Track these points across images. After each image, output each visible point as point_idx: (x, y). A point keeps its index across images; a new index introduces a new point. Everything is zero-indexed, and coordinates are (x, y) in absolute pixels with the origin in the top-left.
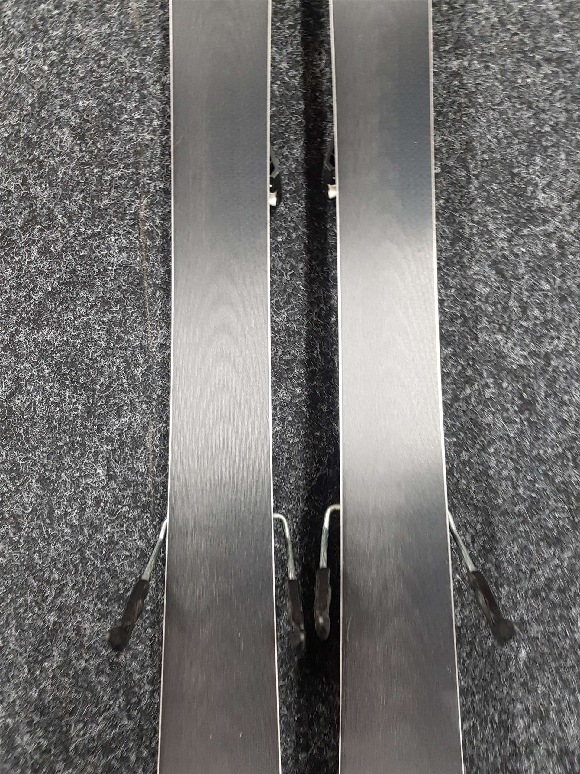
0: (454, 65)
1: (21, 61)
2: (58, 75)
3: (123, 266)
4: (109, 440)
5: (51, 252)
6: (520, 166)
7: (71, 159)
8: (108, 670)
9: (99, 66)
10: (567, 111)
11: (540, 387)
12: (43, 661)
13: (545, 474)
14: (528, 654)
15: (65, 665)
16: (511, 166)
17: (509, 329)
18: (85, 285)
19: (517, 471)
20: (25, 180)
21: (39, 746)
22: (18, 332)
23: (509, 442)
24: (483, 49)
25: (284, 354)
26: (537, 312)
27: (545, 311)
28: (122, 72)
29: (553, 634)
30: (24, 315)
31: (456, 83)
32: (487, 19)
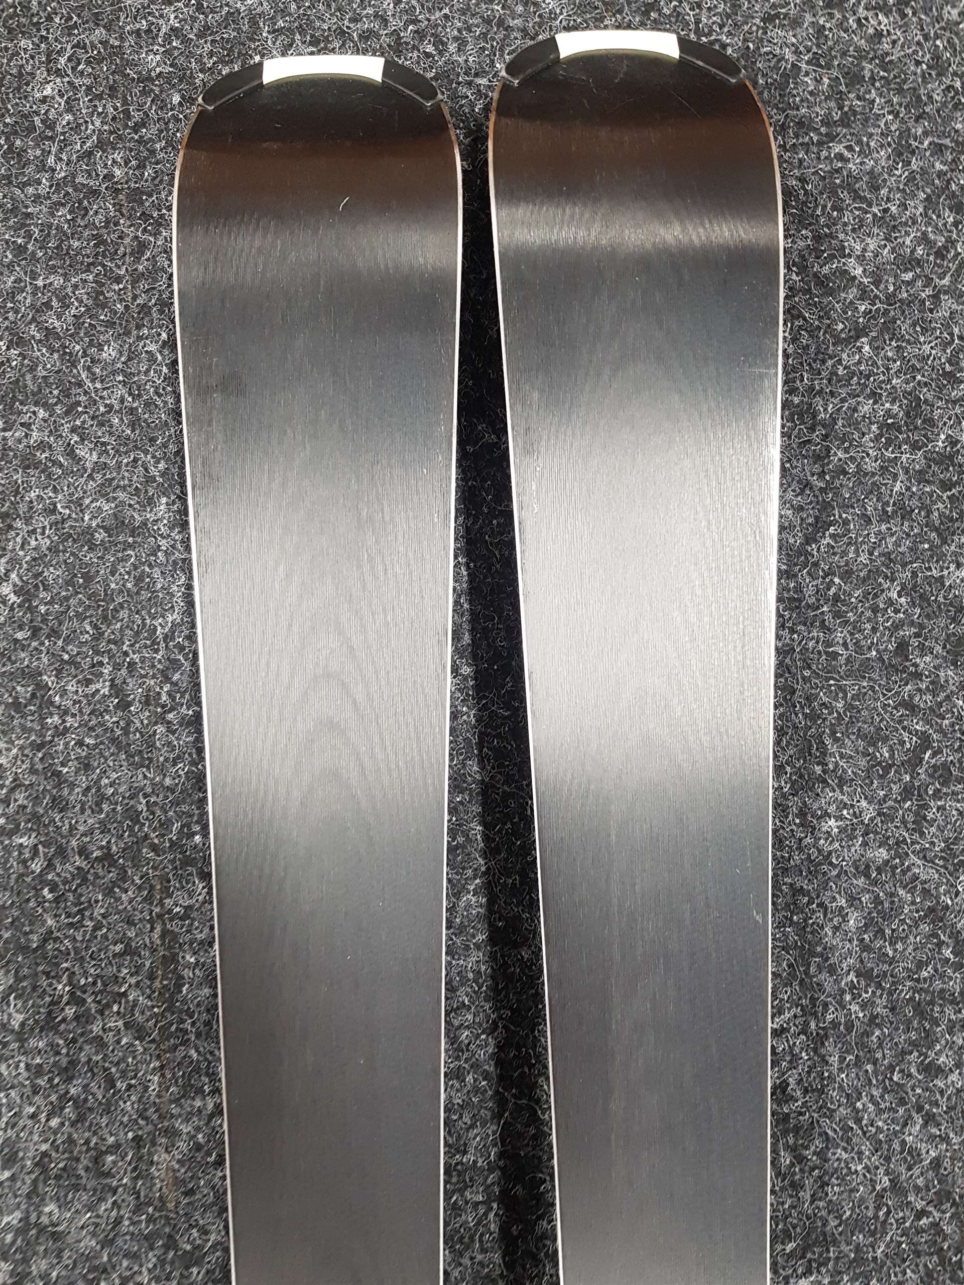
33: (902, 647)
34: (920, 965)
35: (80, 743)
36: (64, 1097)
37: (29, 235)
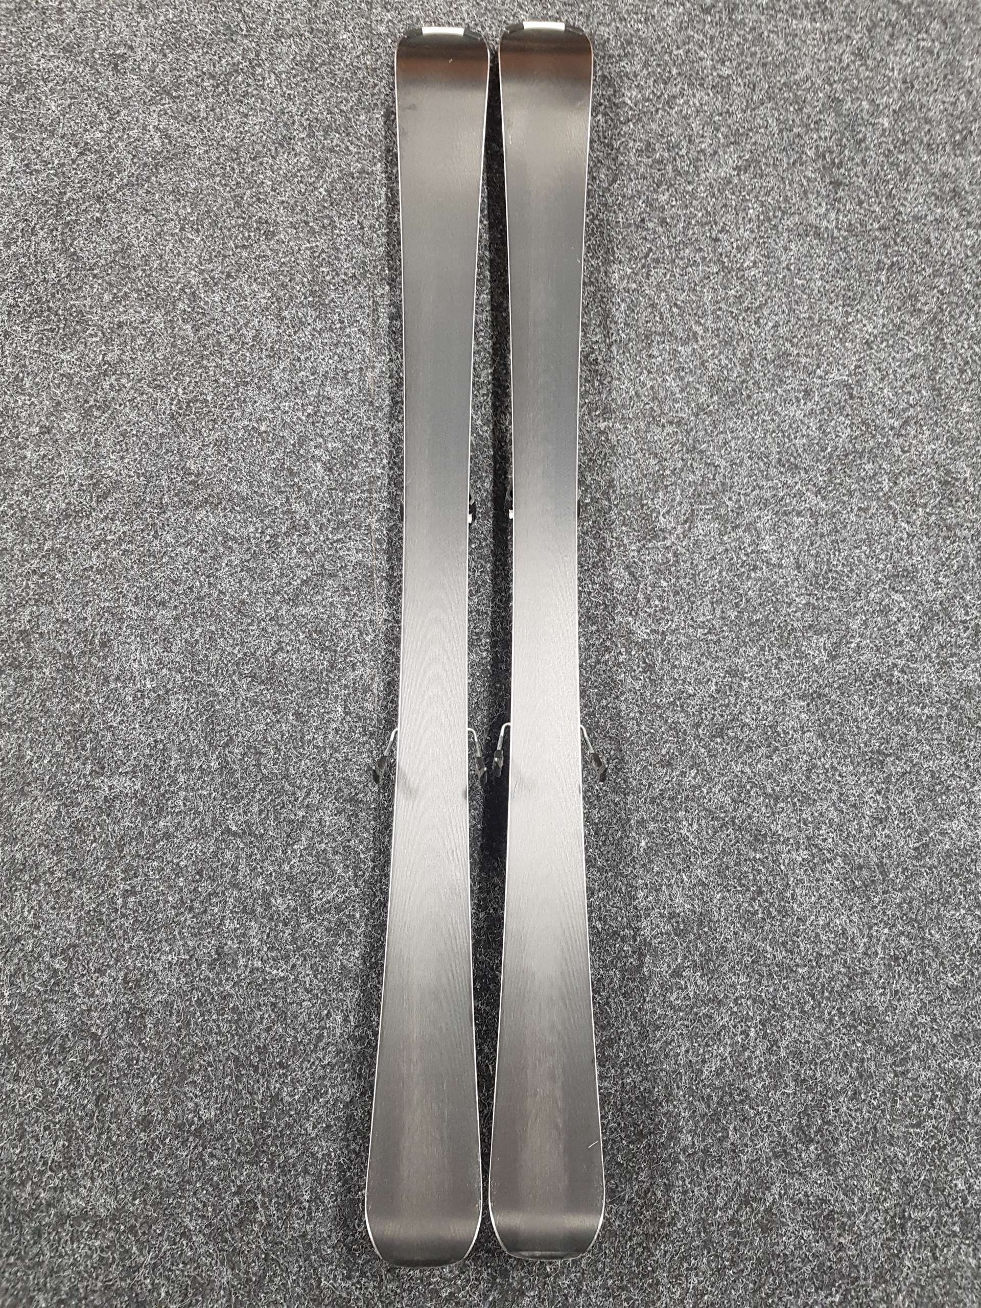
0: (602, 425)
1: (286, 412)
2: (313, 423)
3: (359, 563)
4: (346, 687)
5: (306, 552)
6: (647, 498)
7: (322, 485)
8: (341, 851)
9: (343, 418)
10: (683, 460)
11: (658, 655)
12: (293, 845)
13: (661, 716)
14: (647, 843)
15: (310, 847)
16: (641, 499)
17: (637, 613)
18: (330, 576)
19: (641, 713)
20: (288, 499)
21: (289, 907)
22: (281, 608)
23: (635, 693)
24: (623, 415)
25: (475, 628)
26: (657, 602)
27: (663, 602)
28: (361, 424)
29: (665, 829)
30: (286, 596)
31: (603, 438)
32: (627, 392)
33: (643, 220)
34: (647, 322)
35: (346, 240)
36: (335, 353)
37: (336, 80)
